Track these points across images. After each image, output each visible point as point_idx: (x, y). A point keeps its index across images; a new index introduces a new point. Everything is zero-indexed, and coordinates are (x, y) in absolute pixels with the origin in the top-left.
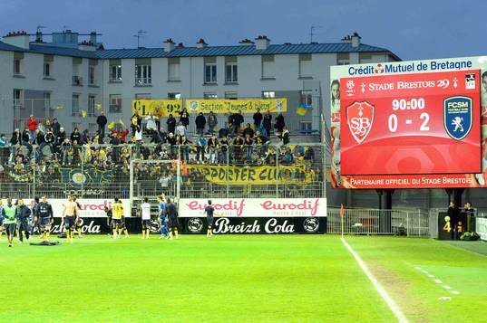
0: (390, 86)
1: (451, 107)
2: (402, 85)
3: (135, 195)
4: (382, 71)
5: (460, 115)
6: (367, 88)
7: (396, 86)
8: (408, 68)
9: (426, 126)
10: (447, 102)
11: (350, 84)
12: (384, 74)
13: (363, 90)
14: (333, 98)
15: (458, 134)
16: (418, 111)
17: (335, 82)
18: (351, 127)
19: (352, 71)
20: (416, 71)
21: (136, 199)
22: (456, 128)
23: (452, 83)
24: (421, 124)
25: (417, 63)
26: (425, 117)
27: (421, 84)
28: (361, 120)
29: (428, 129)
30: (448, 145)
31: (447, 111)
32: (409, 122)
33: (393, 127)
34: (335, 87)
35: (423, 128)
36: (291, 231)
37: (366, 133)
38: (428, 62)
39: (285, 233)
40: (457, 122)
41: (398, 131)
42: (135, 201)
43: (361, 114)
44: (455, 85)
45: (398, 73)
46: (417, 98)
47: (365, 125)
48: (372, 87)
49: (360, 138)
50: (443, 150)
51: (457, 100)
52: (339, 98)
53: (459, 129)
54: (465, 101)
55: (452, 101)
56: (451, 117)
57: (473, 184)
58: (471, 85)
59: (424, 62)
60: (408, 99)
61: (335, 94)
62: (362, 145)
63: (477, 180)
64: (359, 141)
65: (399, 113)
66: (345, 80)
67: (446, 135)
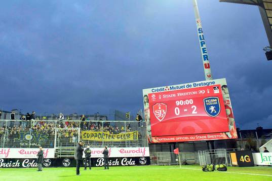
0: (174, 95)
1: (208, 102)
2: (179, 94)
3: (57, 146)
4: (169, 89)
5: (213, 105)
6: (162, 97)
7: (177, 95)
8: (182, 87)
9: (195, 111)
10: (205, 100)
11: (153, 96)
12: (170, 90)
13: (160, 98)
14: (145, 103)
15: (214, 114)
16: (190, 105)
17: (146, 96)
18: (155, 114)
19: (153, 91)
20: (186, 88)
21: (57, 148)
22: (212, 111)
23: (206, 91)
24: (192, 111)
25: (186, 85)
26: (194, 108)
27: (190, 93)
28: (160, 111)
29: (196, 113)
30: (209, 120)
31: (206, 104)
32: (185, 110)
33: (177, 113)
34: (146, 98)
35: (194, 112)
36: (134, 164)
37: (163, 117)
38: (192, 84)
39: (131, 165)
40: (212, 108)
41: (180, 114)
42: (57, 150)
43: (160, 108)
44: (208, 92)
45: (177, 89)
46: (189, 99)
47: (162, 113)
48: (164, 96)
49: (161, 119)
50: (207, 122)
51: (211, 99)
52: (148, 102)
53: (214, 112)
54: (215, 99)
55: (208, 99)
56: (208, 107)
57: (225, 137)
58: (217, 91)
59: (189, 84)
60: (184, 100)
61: (146, 101)
62: (162, 122)
63: (227, 135)
64: (160, 120)
65: (180, 107)
66: (150, 95)
67: (207, 115)
